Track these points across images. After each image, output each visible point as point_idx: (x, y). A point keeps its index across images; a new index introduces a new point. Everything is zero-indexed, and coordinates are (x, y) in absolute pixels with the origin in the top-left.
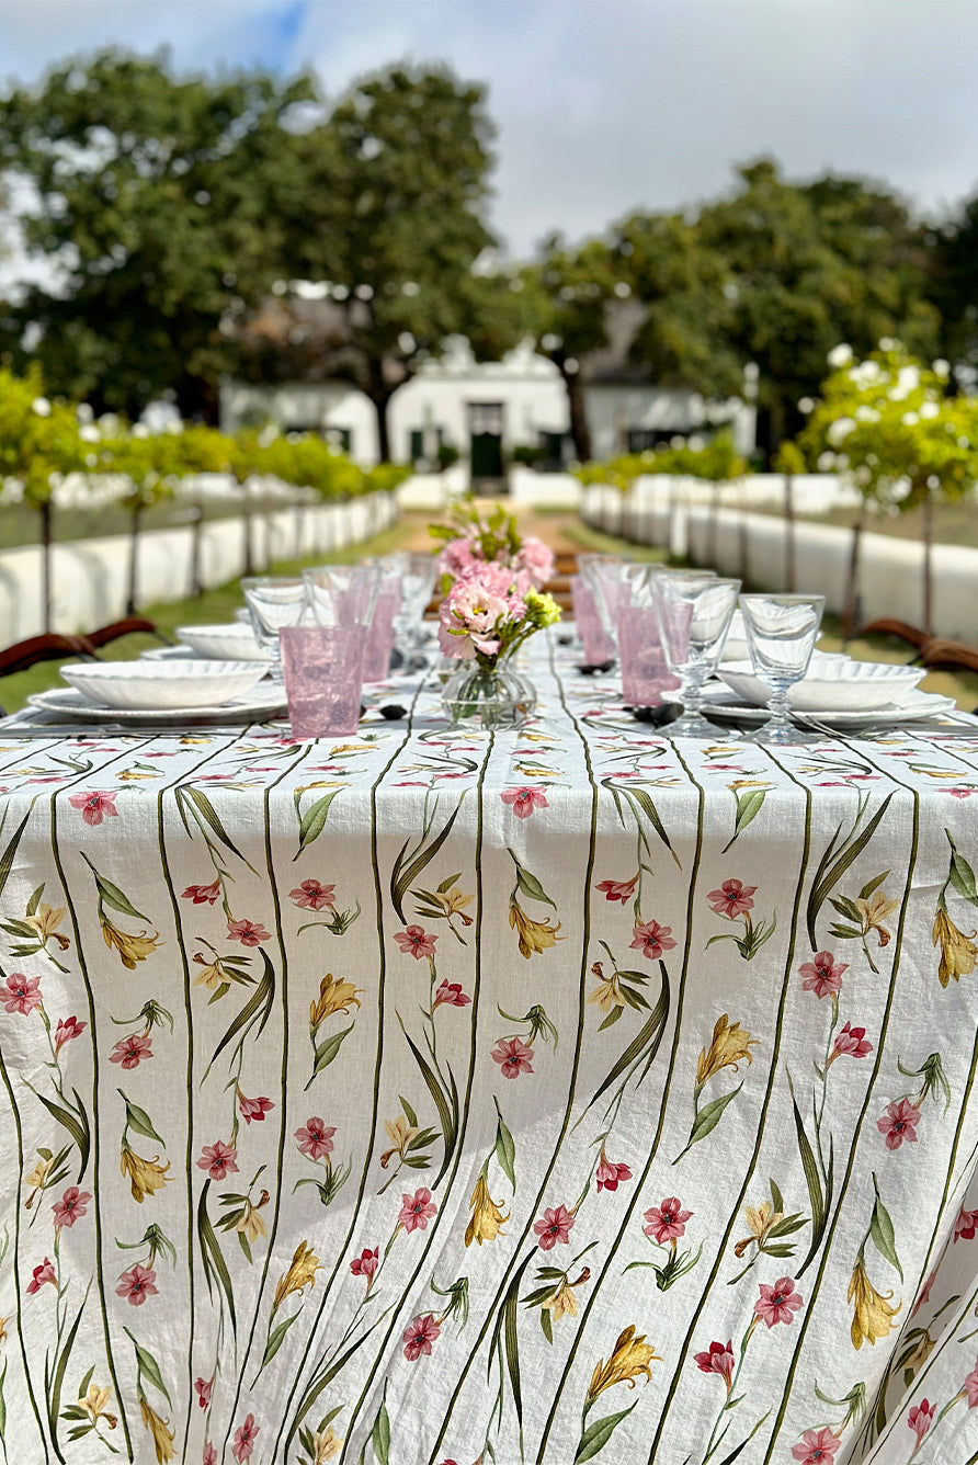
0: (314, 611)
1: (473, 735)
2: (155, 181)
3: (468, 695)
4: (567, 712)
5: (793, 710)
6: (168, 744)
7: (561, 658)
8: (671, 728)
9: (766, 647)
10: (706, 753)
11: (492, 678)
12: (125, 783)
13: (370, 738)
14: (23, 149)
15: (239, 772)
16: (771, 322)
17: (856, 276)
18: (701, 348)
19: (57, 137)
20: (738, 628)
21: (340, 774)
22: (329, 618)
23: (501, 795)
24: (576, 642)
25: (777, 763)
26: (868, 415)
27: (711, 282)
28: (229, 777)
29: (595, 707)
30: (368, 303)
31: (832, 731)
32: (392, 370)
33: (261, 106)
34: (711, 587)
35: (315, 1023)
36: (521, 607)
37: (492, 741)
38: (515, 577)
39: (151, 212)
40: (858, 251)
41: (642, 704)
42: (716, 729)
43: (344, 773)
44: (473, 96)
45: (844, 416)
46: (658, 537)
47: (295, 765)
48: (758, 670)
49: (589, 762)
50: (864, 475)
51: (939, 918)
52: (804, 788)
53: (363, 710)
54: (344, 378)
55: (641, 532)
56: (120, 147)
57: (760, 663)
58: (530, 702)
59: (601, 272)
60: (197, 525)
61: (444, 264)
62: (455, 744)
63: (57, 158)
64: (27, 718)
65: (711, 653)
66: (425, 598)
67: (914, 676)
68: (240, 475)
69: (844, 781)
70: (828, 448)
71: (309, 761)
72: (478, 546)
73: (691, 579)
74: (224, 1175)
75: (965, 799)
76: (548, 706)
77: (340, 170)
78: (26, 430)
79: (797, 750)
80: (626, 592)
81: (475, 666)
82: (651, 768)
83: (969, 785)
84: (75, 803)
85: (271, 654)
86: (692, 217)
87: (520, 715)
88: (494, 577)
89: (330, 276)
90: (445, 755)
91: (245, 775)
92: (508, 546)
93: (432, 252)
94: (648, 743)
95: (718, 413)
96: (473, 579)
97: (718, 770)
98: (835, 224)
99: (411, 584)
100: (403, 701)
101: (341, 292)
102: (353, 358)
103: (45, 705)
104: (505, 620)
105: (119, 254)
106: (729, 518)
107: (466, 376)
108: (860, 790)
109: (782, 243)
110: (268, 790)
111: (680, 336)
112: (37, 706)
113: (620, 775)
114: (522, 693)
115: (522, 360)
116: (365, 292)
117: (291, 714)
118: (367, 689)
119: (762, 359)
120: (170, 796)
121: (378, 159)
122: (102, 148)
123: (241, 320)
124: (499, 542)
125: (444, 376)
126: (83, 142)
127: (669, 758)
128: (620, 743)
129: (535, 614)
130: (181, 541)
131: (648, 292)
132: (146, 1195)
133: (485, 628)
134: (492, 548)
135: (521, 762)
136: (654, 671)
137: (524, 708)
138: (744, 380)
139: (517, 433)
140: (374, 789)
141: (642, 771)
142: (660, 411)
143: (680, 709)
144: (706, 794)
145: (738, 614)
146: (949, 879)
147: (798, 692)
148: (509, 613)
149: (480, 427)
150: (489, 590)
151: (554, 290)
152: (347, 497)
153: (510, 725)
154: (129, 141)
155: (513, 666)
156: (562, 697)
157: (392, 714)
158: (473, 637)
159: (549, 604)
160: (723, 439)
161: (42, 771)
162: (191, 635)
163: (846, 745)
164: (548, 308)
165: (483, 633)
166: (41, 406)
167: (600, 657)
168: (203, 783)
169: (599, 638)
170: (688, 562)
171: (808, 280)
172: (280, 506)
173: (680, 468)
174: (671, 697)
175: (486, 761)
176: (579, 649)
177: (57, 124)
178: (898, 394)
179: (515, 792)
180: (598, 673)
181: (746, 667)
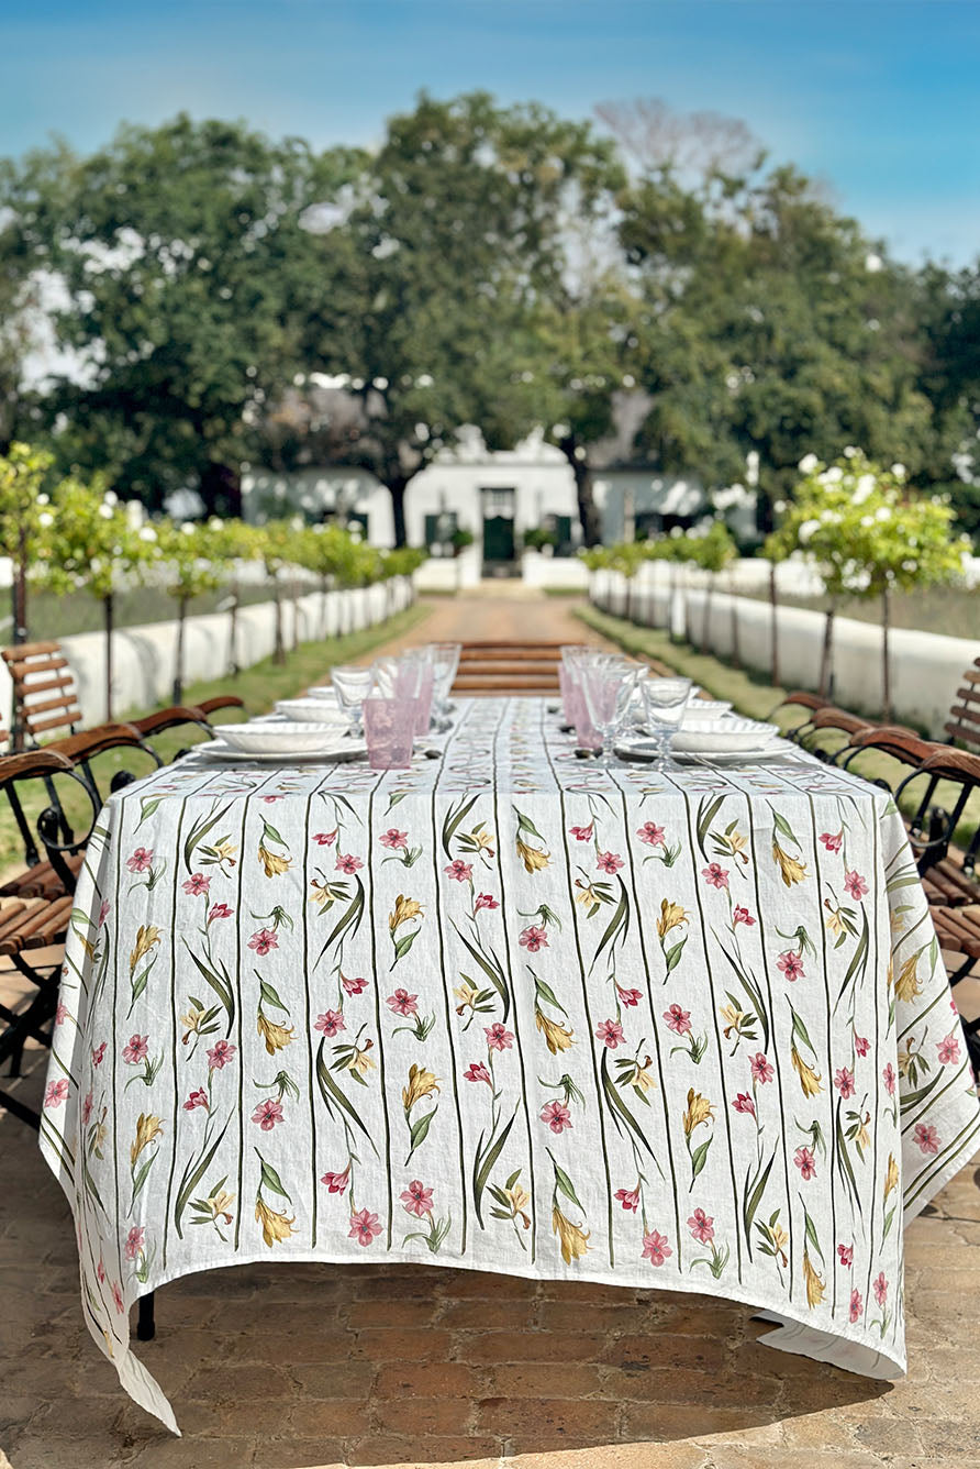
2: (179, 280)
6: (292, 773)
13: (419, 770)
14: (53, 248)
16: (772, 411)
17: (852, 367)
18: (704, 436)
19: (86, 237)
21: (410, 786)
22: (390, 695)
26: (831, 517)
27: (713, 374)
30: (384, 393)
31: (710, 765)
32: (409, 458)
33: (282, 208)
35: (393, 928)
39: (177, 309)
40: (854, 343)
43: (412, 786)
45: (812, 517)
46: (660, 619)
50: (829, 568)
51: (775, 848)
53: (414, 753)
54: (366, 464)
55: (644, 612)
56: (146, 247)
59: (608, 364)
60: (234, 610)
61: (457, 358)
63: (87, 257)
70: (798, 543)
74: (335, 1033)
77: (356, 268)
89: (348, 370)
93: (446, 345)
98: (831, 318)
100: (439, 748)
101: (358, 383)
102: (367, 445)
103: (205, 752)
105: (147, 348)
106: (722, 602)
107: (479, 463)
109: (781, 336)
111: (682, 425)
112: (200, 752)
115: (533, 448)
116: (381, 383)
118: (416, 741)
119: (764, 446)
121: (395, 258)
122: (131, 247)
123: (263, 410)
125: (458, 463)
126: (112, 242)
131: (654, 384)
132: (277, 1050)
138: (747, 468)
139: (527, 517)
146: (775, 825)
149: (492, 512)
151: (563, 382)
152: (367, 583)
154: (155, 241)
157: (432, 756)
162: (289, 707)
163: (716, 771)
164: (558, 400)
171: (807, 372)
173: (677, 554)
177: (86, 224)
178: (858, 498)
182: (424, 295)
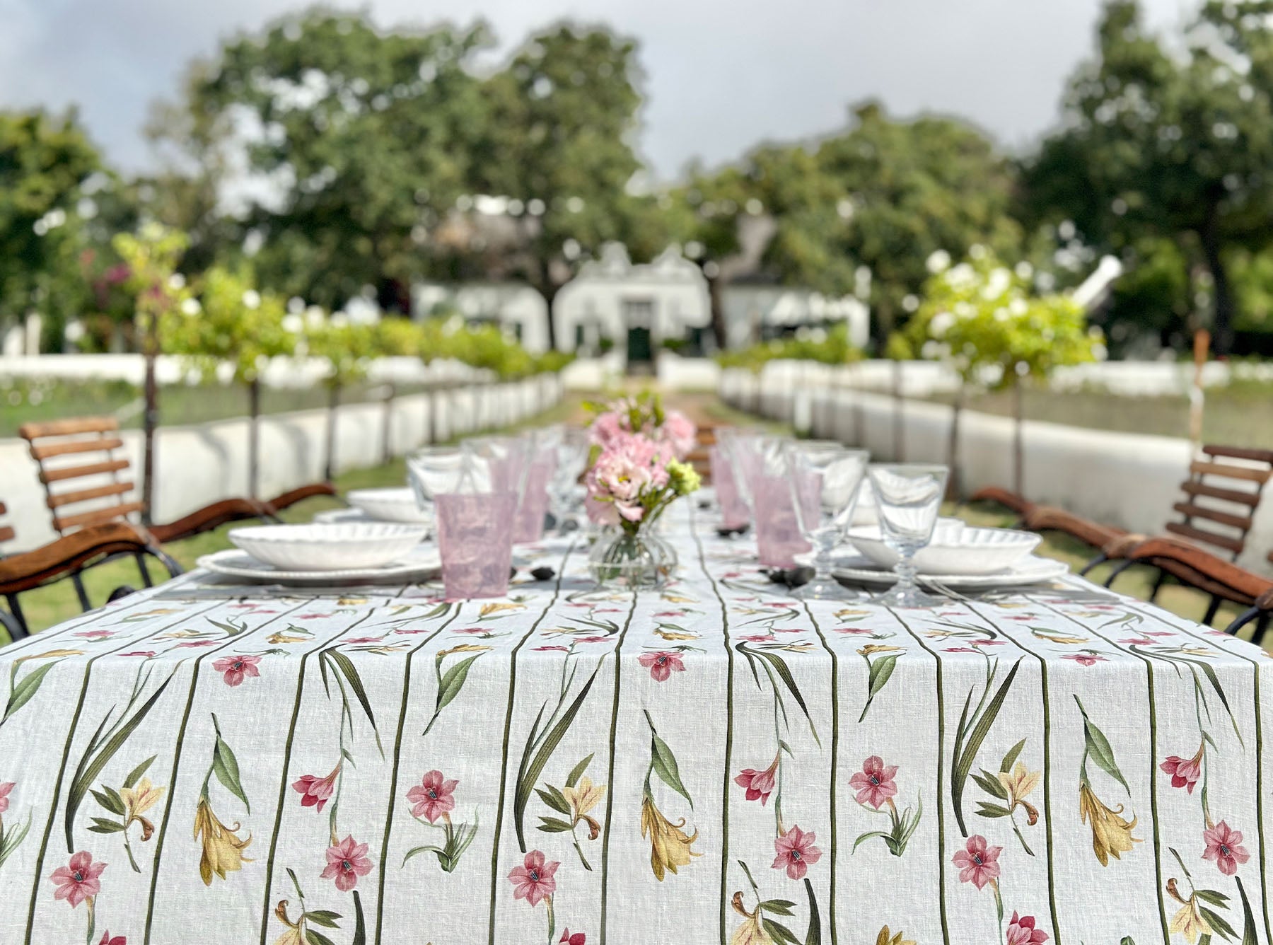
0: (472, 479)
1: (616, 599)
2: (360, 117)
3: (613, 558)
4: (706, 573)
5: (919, 573)
6: (326, 604)
7: (701, 521)
8: (804, 591)
9: (893, 514)
10: (838, 616)
11: (635, 543)
12: (272, 646)
13: (519, 599)
14: (248, 87)
15: (388, 634)
16: (878, 234)
17: (951, 199)
18: (819, 255)
20: (865, 497)
21: (485, 637)
22: (485, 485)
23: (639, 659)
24: (714, 507)
25: (906, 626)
26: (966, 311)
27: (829, 201)
28: (377, 640)
29: (731, 568)
30: (539, 217)
31: (954, 594)
32: (558, 271)
34: (839, 458)
36: (663, 476)
37: (634, 602)
38: (658, 447)
39: (355, 142)
40: (952, 176)
41: (777, 565)
42: (846, 591)
43: (488, 636)
44: (629, 48)
45: (944, 310)
46: (782, 413)
47: (443, 627)
48: (885, 537)
49: (726, 625)
50: (963, 362)
51: (1084, 794)
52: (933, 653)
53: (514, 572)
54: (518, 277)
55: (768, 408)
56: (330, 87)
57: (887, 529)
58: (672, 566)
59: (736, 191)
60: (388, 401)
61: (604, 185)
62: (600, 606)
63: (276, 95)
64: (197, 579)
65: (841, 519)
66: (578, 466)
67: (1027, 543)
68: (426, 358)
69: (970, 647)
70: (929, 338)
71: (459, 623)
72: (626, 420)
73: (818, 451)
75: (1092, 667)
76: (688, 568)
77: (516, 105)
78: (237, 319)
79: (923, 613)
80: (760, 462)
81: (620, 531)
82: (785, 631)
83: (1091, 651)
84: (218, 667)
85: (430, 518)
86: (813, 150)
87: (661, 578)
88: (639, 448)
89: (507, 193)
90: (589, 617)
91: (394, 637)
92: (653, 420)
93: (594, 174)
94: (782, 605)
95: (836, 309)
96: (618, 450)
97: (849, 634)
98: (932, 153)
99: (564, 453)
100: (553, 563)
101: (516, 206)
102: (527, 262)
103: (214, 567)
104: (648, 488)
105: (329, 174)
106: (846, 399)
107: (625, 277)
108: (987, 656)
109: (887, 170)
110: (410, 655)
111: (802, 245)
112: (206, 568)
113: (754, 638)
114: (662, 558)
115: (670, 264)
116: (537, 206)
117: (444, 576)
118: (518, 551)
119: (873, 264)
120: (313, 660)
121: (548, 98)
122: (314, 88)
123: (432, 230)
124: (645, 416)
125: (603, 276)
126: (298, 80)
127: (803, 621)
128: (756, 605)
129: (676, 481)
130: (373, 415)
131: (776, 208)
133: (629, 495)
134: (637, 422)
135: (662, 625)
136: (786, 534)
137: (665, 571)
138: (857, 282)
139: (665, 325)
140: (514, 654)
141: (777, 635)
142: (786, 308)
143: (812, 572)
144: (839, 660)
145: (866, 483)
146: (1087, 750)
147: (924, 557)
148: (653, 481)
149: (634, 322)
150: (633, 460)
151: (696, 207)
152: (518, 378)
153: (653, 586)
154: (337, 81)
155: (655, 530)
156: (701, 559)
157: (542, 575)
158: (618, 504)
159: (690, 474)
160: (839, 331)
161: (194, 633)
163: (970, 607)
164: (690, 222)
165: (627, 500)
166: (251, 299)
167: (737, 520)
168: (350, 646)
169: (736, 503)
170: (811, 435)
171: (910, 201)
172: (462, 385)
173: (805, 354)
174: (804, 560)
175: (627, 624)
176: (717, 512)
177: (277, 65)
178: (990, 293)
179: (652, 656)
180: (735, 535)
181: (873, 532)
182: (575, 129)
